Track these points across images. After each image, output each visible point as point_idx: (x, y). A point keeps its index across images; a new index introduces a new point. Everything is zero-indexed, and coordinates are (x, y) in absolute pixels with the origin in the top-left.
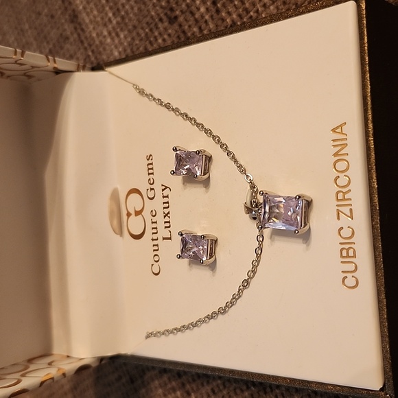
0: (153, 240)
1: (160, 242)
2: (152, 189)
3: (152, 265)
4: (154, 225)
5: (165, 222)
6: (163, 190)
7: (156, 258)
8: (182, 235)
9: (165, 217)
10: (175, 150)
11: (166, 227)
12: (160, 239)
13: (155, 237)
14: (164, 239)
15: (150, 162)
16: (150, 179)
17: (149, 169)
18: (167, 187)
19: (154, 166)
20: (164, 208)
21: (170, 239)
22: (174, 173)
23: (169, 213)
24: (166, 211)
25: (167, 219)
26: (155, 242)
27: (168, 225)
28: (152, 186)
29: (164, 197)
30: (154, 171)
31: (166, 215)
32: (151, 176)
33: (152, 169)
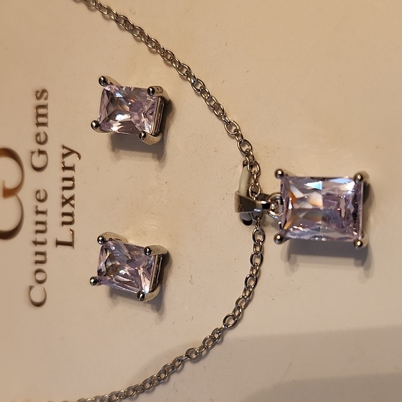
0: (36, 243)
1: (50, 248)
2: (41, 152)
3: (31, 288)
4: (41, 218)
5: (64, 214)
6: (64, 156)
7: (40, 277)
8: (104, 241)
9: (64, 204)
10: (104, 81)
11: (64, 223)
12: (51, 243)
13: (40, 238)
14: (58, 243)
15: (42, 102)
16: (38, 135)
17: (39, 115)
18: (72, 152)
19: (50, 111)
20: (64, 188)
21: (70, 244)
22: (97, 126)
23: (72, 198)
24: (68, 194)
25: (67, 209)
26: (40, 248)
27: (68, 220)
28: (42, 148)
29: (65, 168)
30: (50, 120)
31: (66, 202)
32: (41, 129)
33: (45, 116)
